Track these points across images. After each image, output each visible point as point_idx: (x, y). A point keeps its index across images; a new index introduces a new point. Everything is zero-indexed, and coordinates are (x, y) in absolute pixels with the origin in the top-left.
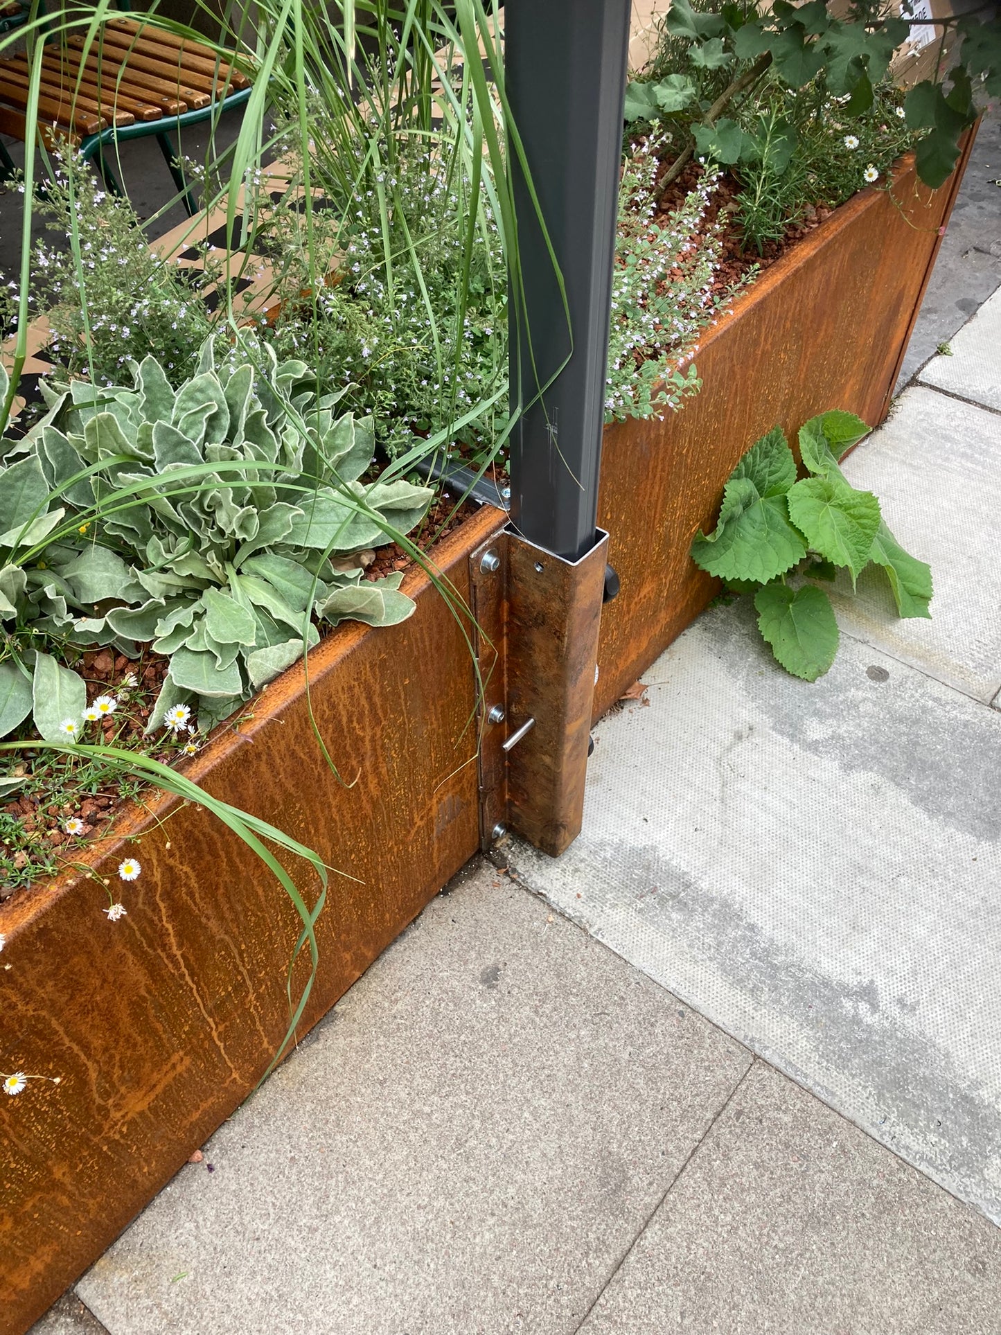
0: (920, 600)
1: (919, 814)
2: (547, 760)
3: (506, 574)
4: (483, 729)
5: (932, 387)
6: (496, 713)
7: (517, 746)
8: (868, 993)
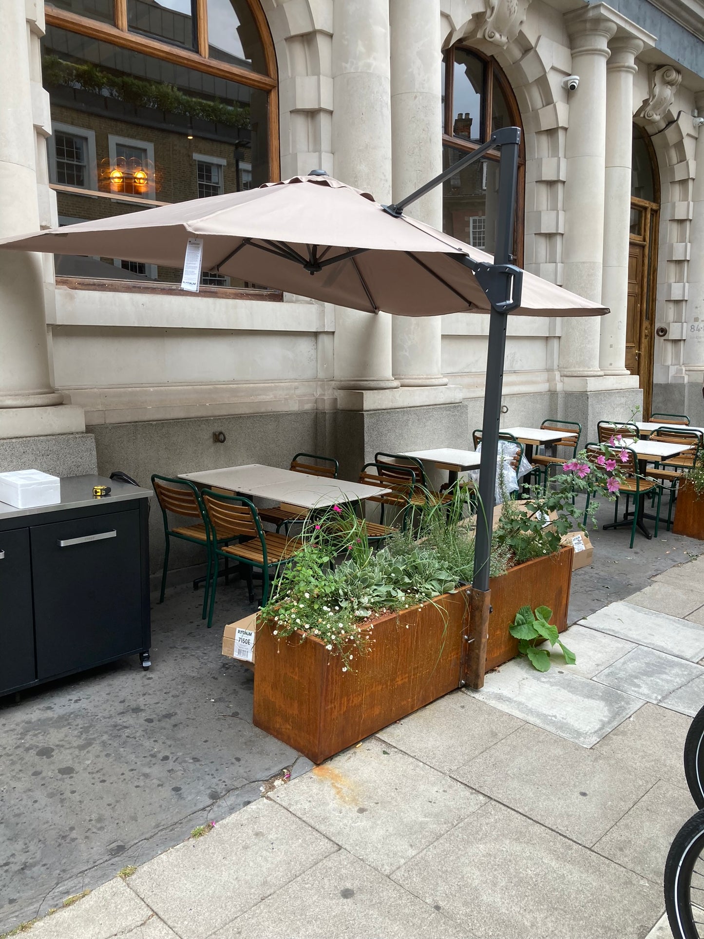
0: (573, 660)
1: (570, 694)
2: (477, 651)
3: (471, 597)
4: (463, 640)
5: (581, 625)
6: (466, 637)
7: (471, 643)
8: (555, 717)
